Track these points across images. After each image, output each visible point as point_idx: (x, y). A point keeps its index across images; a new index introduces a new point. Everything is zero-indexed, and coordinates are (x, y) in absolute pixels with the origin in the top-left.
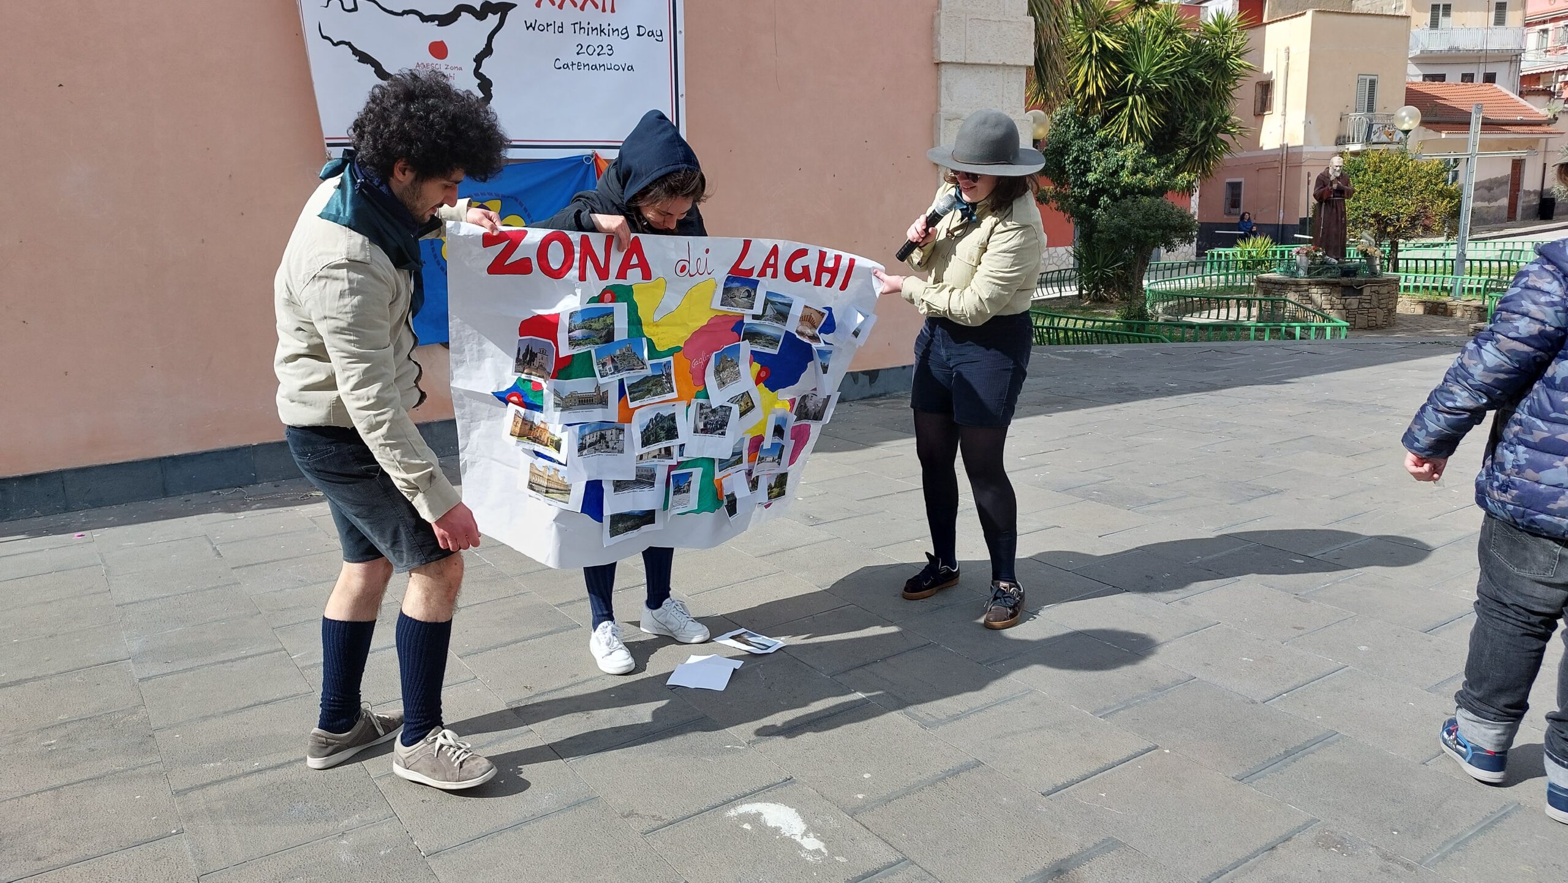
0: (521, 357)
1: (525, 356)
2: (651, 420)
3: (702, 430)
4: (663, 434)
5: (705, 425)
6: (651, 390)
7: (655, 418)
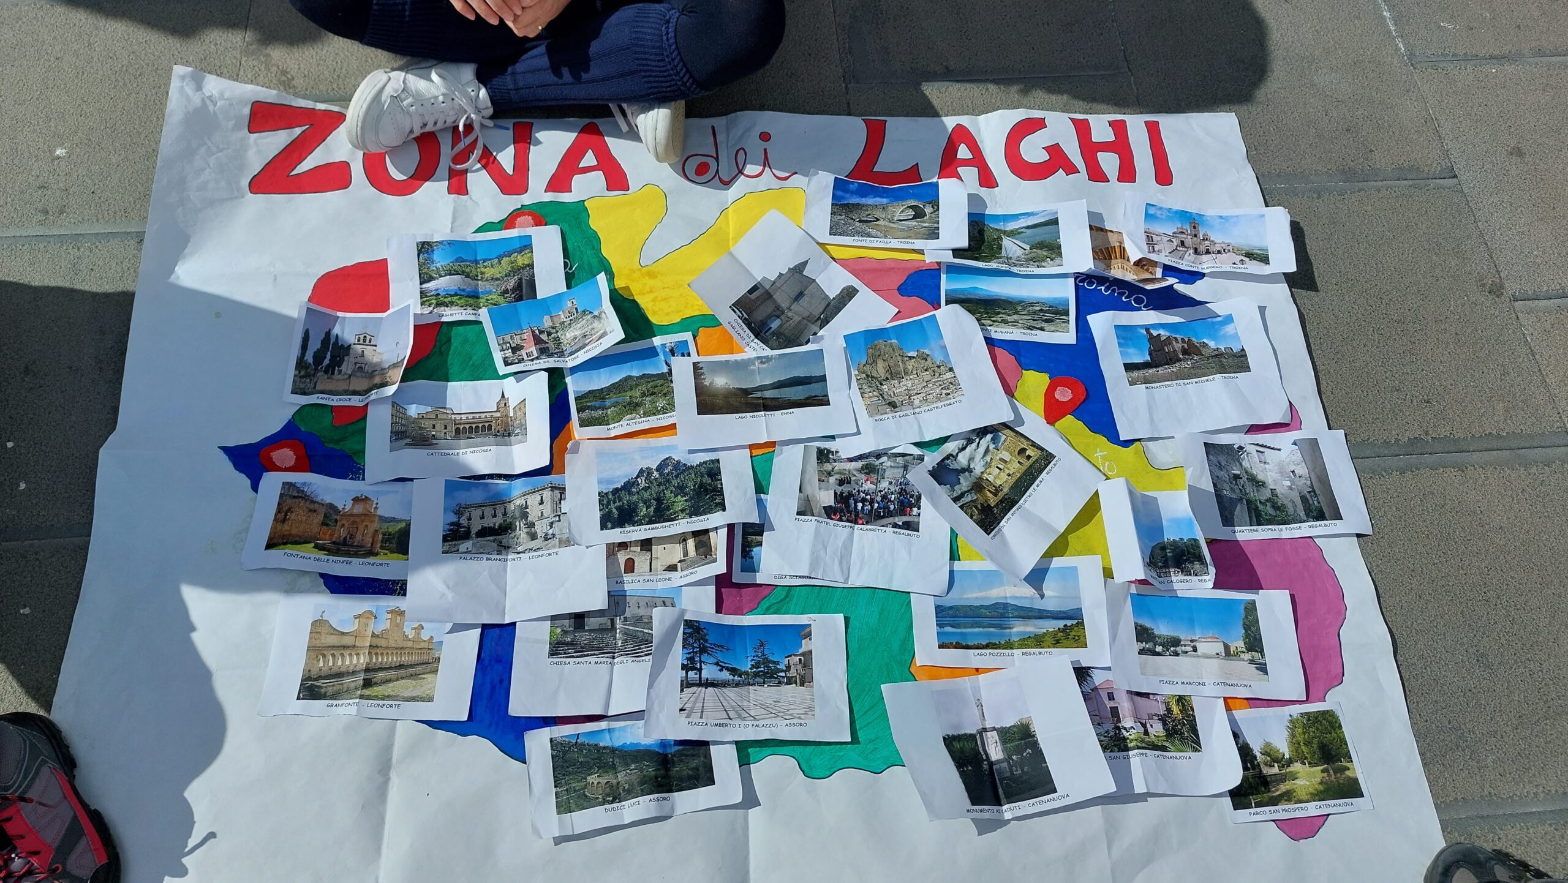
0: (309, 358)
1: (318, 357)
2: (645, 472)
3: (829, 512)
4: (680, 502)
5: (840, 498)
6: (638, 405)
7: (660, 468)
